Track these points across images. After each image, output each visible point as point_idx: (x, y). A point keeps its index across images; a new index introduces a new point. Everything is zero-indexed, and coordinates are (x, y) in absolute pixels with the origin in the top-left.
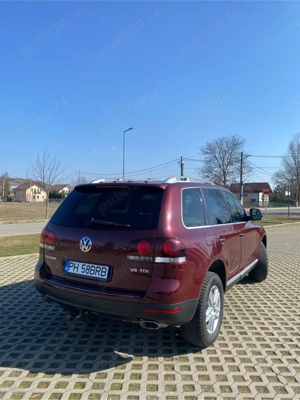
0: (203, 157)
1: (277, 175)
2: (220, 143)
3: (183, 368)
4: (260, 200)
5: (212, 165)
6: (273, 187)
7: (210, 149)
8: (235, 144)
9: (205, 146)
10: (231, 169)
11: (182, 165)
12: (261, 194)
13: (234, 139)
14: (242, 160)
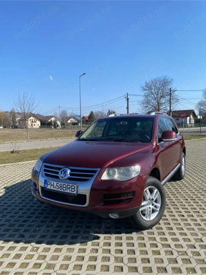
0: (143, 93)
1: (200, 104)
2: (154, 82)
3: (139, 238)
4: (188, 122)
5: (150, 99)
6: (197, 113)
7: (148, 87)
8: (165, 82)
9: (144, 85)
10: (163, 101)
11: (128, 99)
12: (188, 118)
13: (165, 79)
14: (170, 94)
